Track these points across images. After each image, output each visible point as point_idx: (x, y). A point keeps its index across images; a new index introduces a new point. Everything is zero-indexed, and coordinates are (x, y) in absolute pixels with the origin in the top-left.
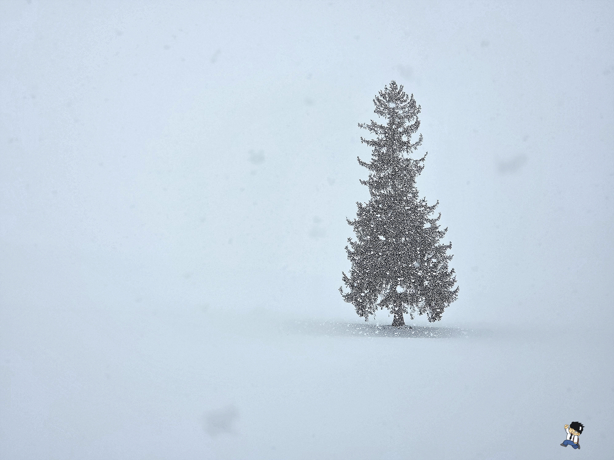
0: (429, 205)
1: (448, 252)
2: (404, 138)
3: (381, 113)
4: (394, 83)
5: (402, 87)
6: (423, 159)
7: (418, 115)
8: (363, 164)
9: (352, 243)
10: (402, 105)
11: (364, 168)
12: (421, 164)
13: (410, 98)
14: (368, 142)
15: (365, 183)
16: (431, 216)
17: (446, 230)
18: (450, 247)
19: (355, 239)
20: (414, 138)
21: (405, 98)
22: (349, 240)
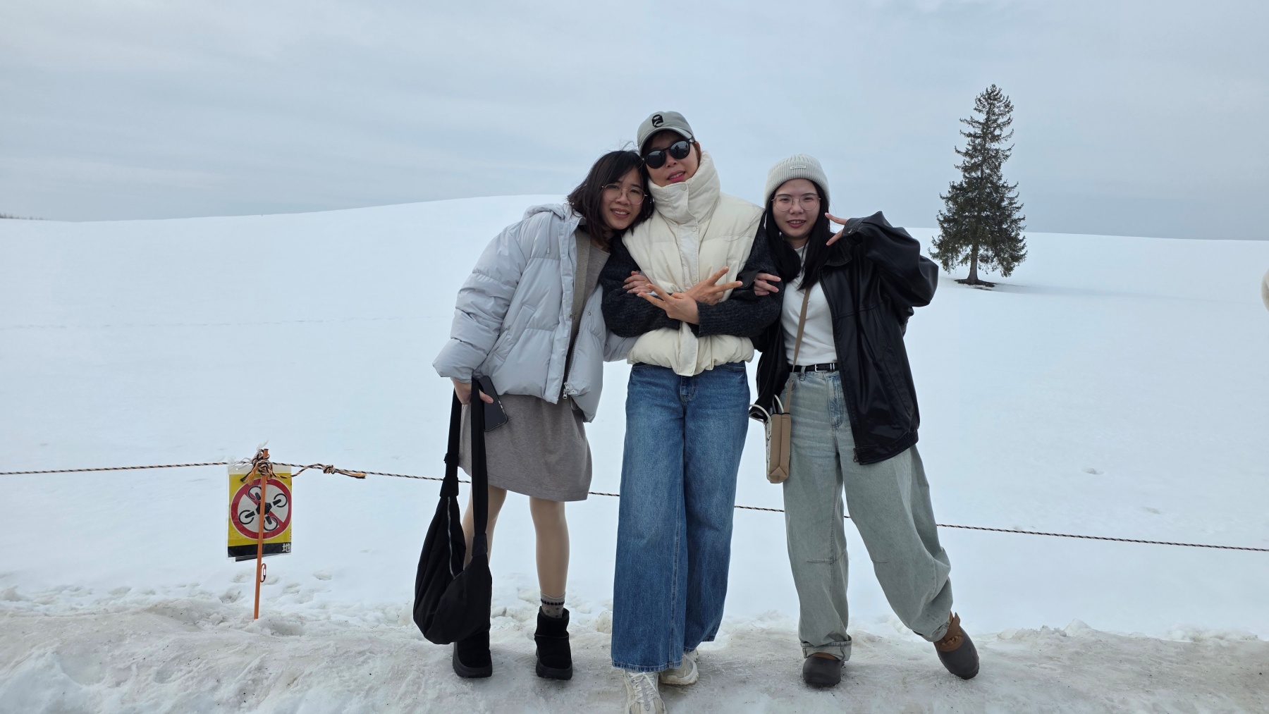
0: (1009, 186)
1: (1022, 224)
2: (997, 132)
3: (980, 111)
4: (994, 86)
5: (1000, 90)
6: (1010, 149)
7: (1011, 113)
8: (959, 152)
9: (941, 214)
10: (998, 105)
11: (959, 155)
12: (1008, 153)
13: (1005, 99)
14: (965, 134)
15: (957, 167)
16: (1011, 195)
17: (1022, 205)
18: (1024, 219)
19: (945, 212)
20: (1006, 131)
21: (1001, 99)
22: (940, 211)
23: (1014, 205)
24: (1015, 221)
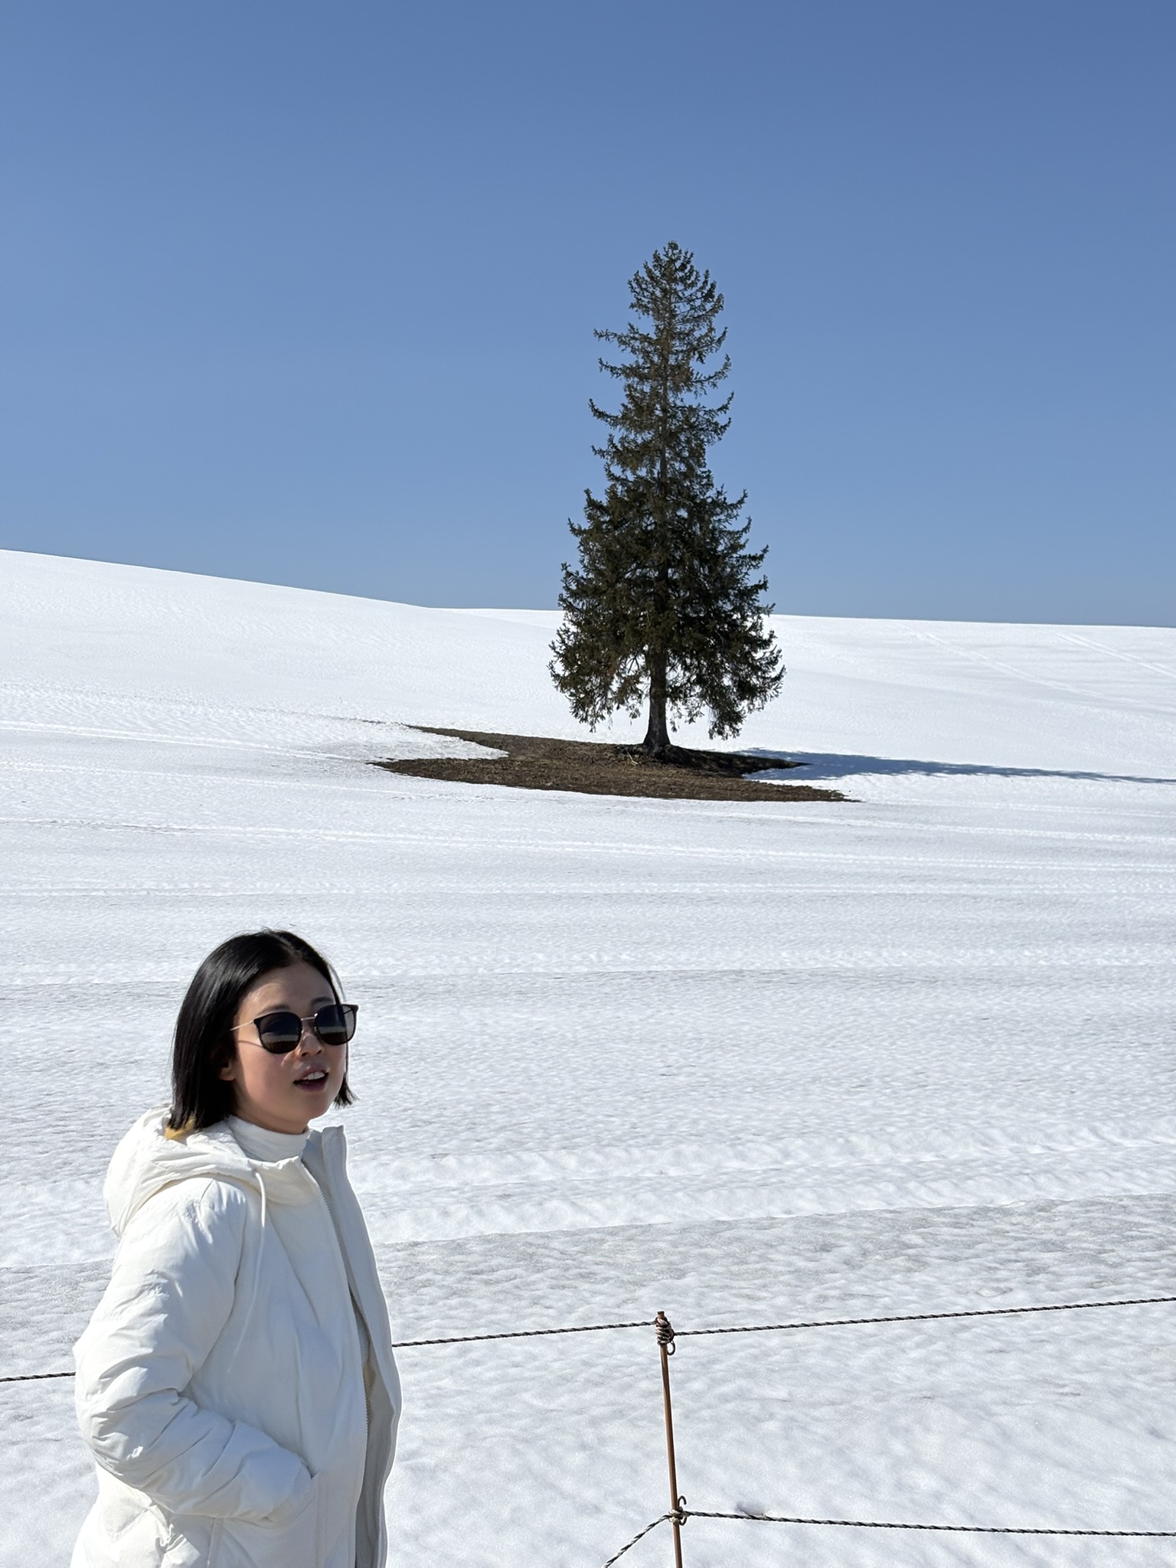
0: (729, 502)
1: (762, 599)
2: (691, 365)
3: (643, 309)
4: (674, 246)
5: (689, 256)
6: (724, 408)
7: (721, 314)
8: (601, 415)
9: (569, 575)
10: (687, 293)
11: (601, 422)
12: (721, 419)
13: (703, 280)
14: (612, 369)
15: (602, 453)
16: (734, 525)
17: (765, 551)
19: (579, 568)
21: (693, 278)
22: (566, 568)
23: (742, 553)
24: (748, 593)
